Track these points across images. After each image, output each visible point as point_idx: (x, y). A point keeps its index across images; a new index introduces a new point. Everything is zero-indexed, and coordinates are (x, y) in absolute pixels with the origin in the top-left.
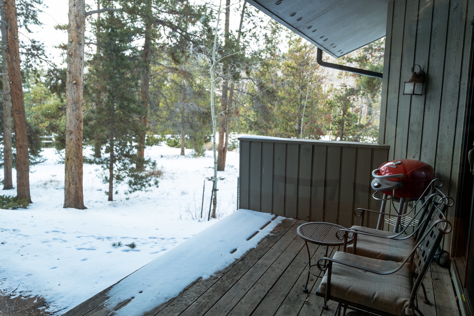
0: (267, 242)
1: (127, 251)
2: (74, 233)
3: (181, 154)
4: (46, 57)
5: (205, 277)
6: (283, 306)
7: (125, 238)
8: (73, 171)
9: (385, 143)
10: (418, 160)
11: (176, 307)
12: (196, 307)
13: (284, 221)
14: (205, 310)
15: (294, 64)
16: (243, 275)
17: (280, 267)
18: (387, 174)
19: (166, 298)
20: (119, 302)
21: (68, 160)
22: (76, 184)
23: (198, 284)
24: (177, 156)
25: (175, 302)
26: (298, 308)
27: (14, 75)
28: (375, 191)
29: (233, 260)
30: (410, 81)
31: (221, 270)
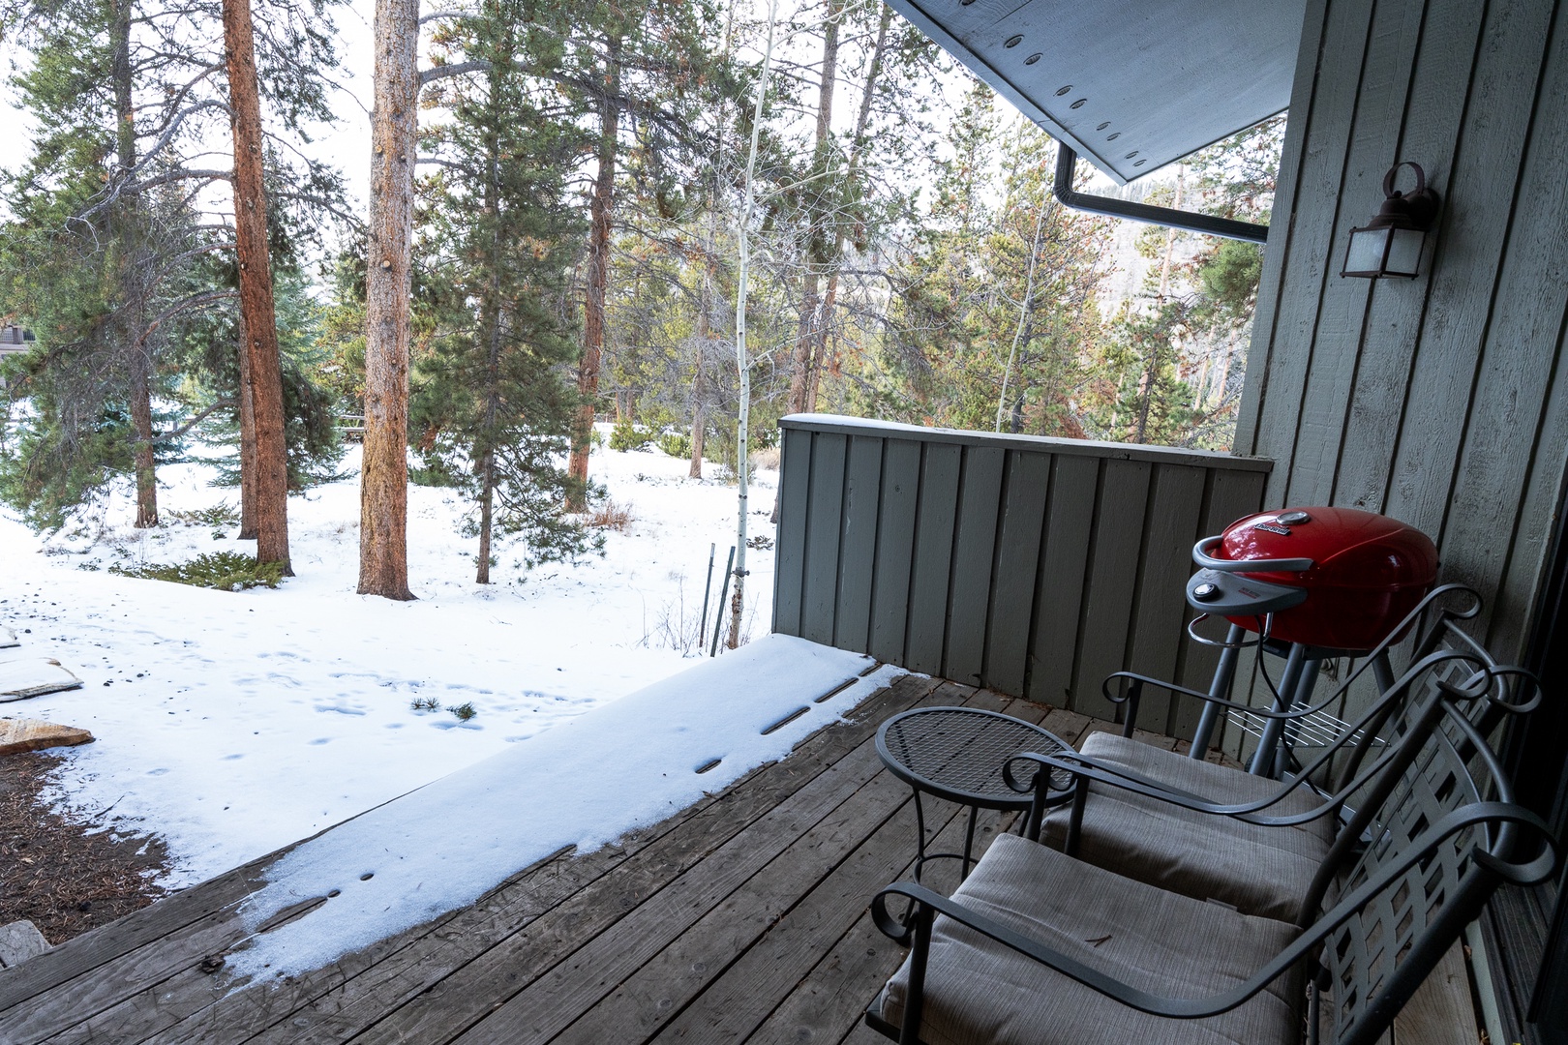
0: (824, 746)
1: (448, 726)
2: (332, 663)
3: (691, 474)
4: (349, 208)
5: (586, 846)
6: (806, 989)
7: (458, 687)
8: (380, 501)
9: (1258, 451)
10: (1377, 512)
11: (450, 946)
12: (513, 951)
13: (897, 682)
14: (538, 969)
15: (1020, 244)
16: (709, 853)
17: (841, 835)
18: (1250, 556)
19: (434, 909)
20: (287, 904)
21: (369, 470)
22: (388, 535)
23: (554, 869)
24: (680, 480)
25: (457, 924)
26: (858, 1002)
27: (251, 247)
28: (1200, 612)
29: (697, 797)
30: (1374, 227)
31: (645, 826)
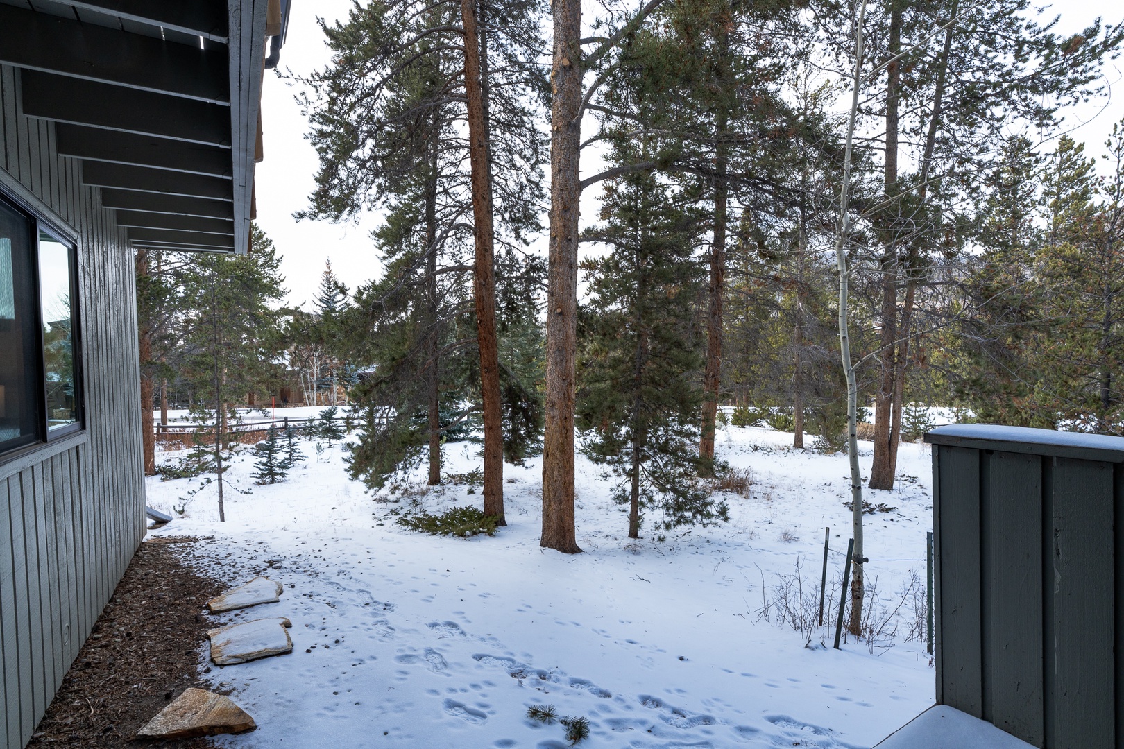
3: (795, 445)
8: (555, 478)
21: (548, 456)
22: (561, 503)
24: (786, 449)
27: (483, 309)
